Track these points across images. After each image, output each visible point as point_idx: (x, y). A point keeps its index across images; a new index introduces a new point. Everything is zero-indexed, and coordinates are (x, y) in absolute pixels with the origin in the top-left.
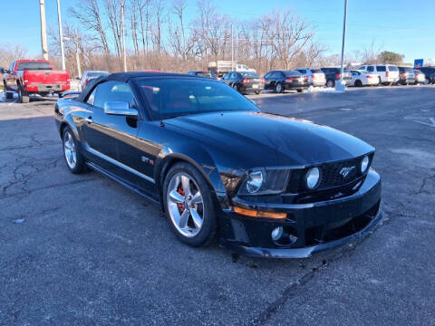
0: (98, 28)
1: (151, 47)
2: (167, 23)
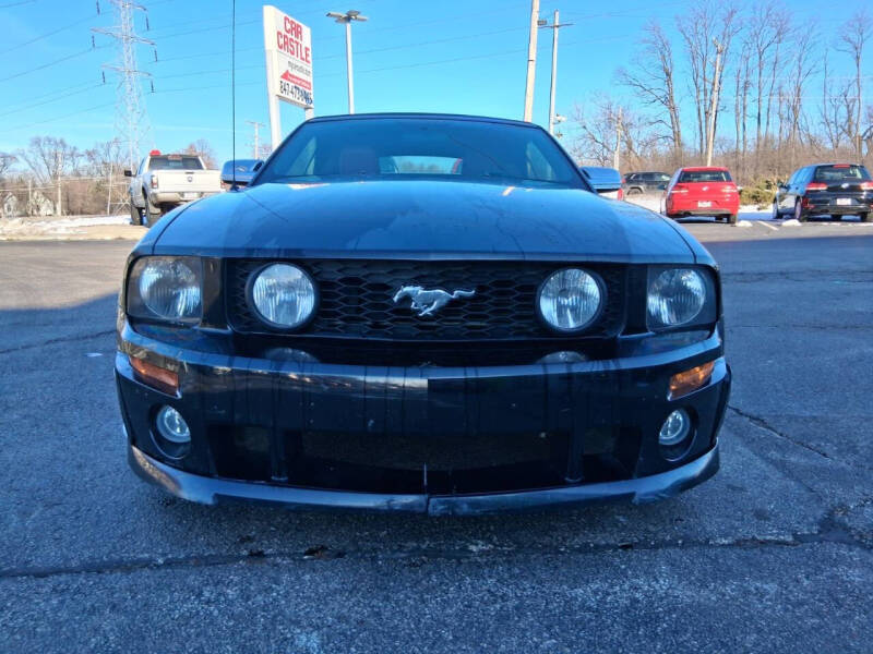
0: (668, 101)
1: (775, 129)
2: (821, 77)
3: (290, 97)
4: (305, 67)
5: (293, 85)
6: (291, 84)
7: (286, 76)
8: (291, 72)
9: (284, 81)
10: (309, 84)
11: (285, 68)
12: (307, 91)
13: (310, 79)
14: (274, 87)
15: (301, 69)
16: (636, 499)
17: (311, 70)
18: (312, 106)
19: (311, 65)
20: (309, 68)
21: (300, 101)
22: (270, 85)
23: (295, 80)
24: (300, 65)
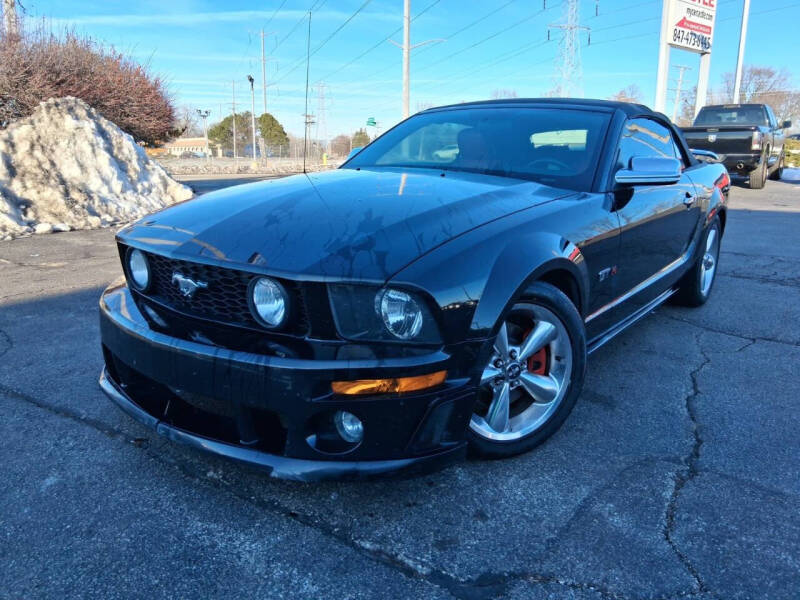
3: (684, 43)
4: (706, 11)
5: (690, 31)
6: (687, 31)
7: (681, 24)
8: (688, 19)
9: (679, 28)
10: (710, 28)
11: (682, 14)
12: (705, 35)
13: (710, 23)
14: (667, 36)
15: (702, 15)
16: (274, 474)
17: (713, 14)
18: (709, 50)
19: (714, 8)
20: (712, 12)
21: (695, 47)
22: (663, 35)
23: (692, 26)
24: (701, 10)
